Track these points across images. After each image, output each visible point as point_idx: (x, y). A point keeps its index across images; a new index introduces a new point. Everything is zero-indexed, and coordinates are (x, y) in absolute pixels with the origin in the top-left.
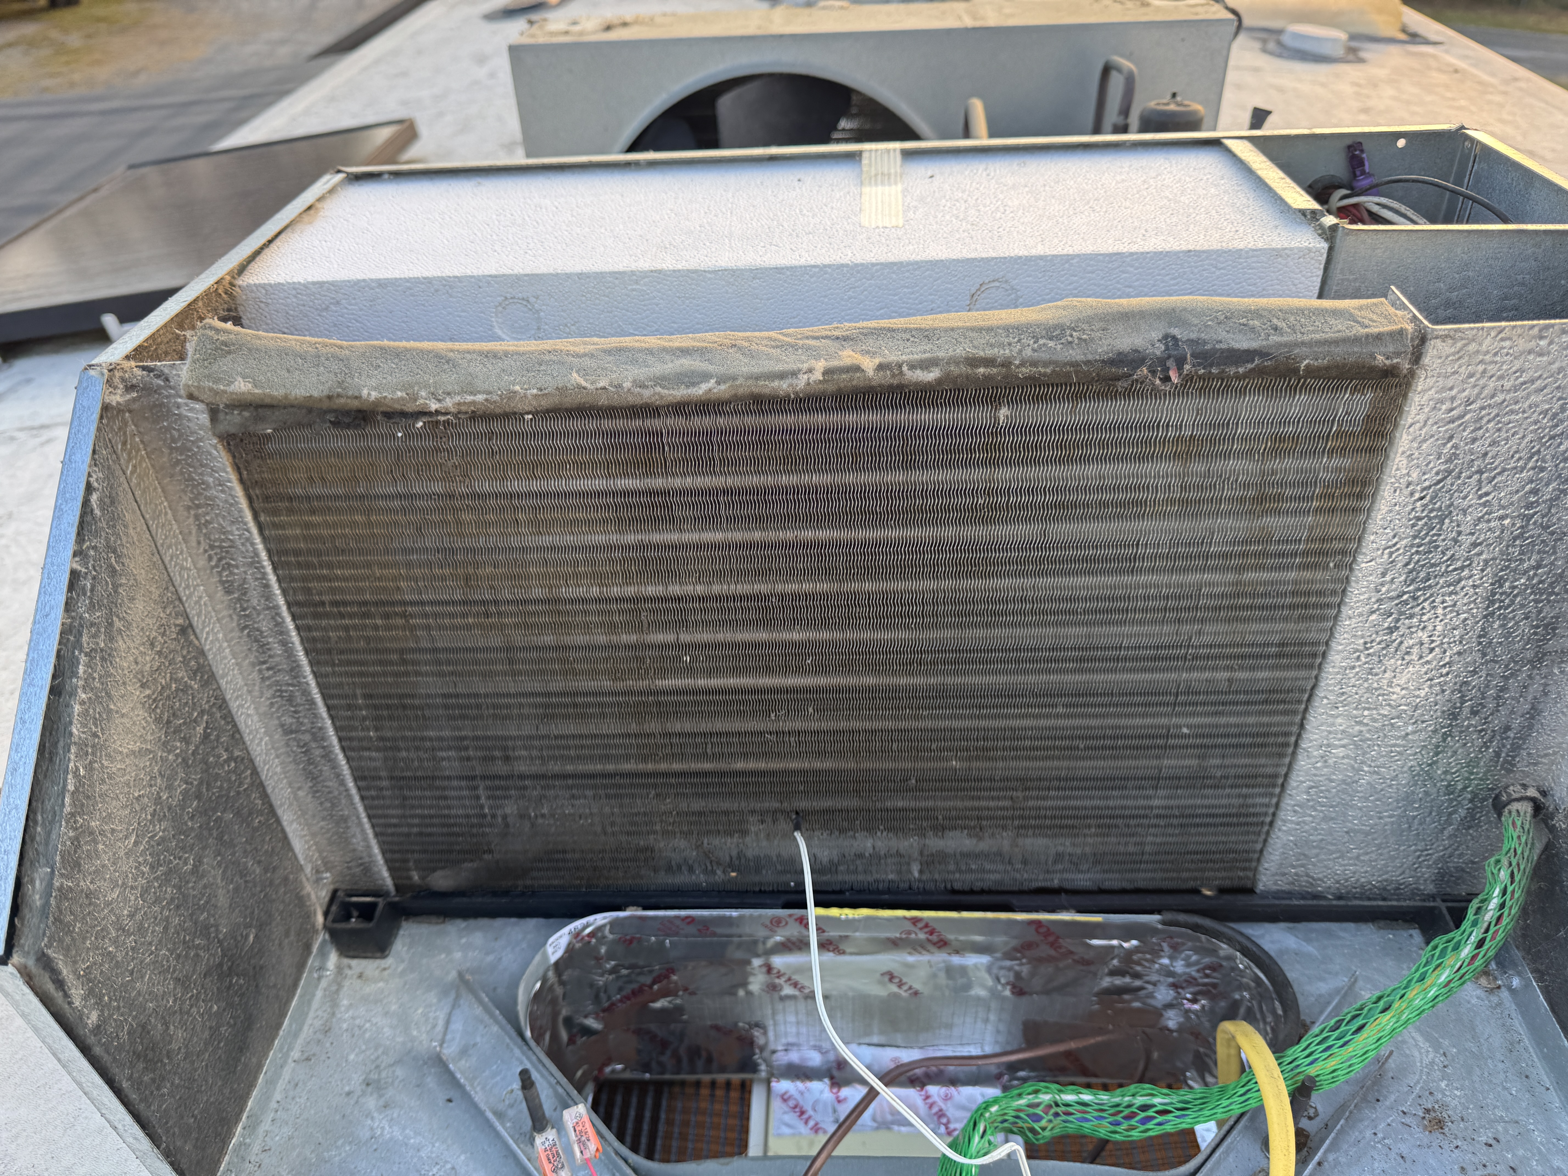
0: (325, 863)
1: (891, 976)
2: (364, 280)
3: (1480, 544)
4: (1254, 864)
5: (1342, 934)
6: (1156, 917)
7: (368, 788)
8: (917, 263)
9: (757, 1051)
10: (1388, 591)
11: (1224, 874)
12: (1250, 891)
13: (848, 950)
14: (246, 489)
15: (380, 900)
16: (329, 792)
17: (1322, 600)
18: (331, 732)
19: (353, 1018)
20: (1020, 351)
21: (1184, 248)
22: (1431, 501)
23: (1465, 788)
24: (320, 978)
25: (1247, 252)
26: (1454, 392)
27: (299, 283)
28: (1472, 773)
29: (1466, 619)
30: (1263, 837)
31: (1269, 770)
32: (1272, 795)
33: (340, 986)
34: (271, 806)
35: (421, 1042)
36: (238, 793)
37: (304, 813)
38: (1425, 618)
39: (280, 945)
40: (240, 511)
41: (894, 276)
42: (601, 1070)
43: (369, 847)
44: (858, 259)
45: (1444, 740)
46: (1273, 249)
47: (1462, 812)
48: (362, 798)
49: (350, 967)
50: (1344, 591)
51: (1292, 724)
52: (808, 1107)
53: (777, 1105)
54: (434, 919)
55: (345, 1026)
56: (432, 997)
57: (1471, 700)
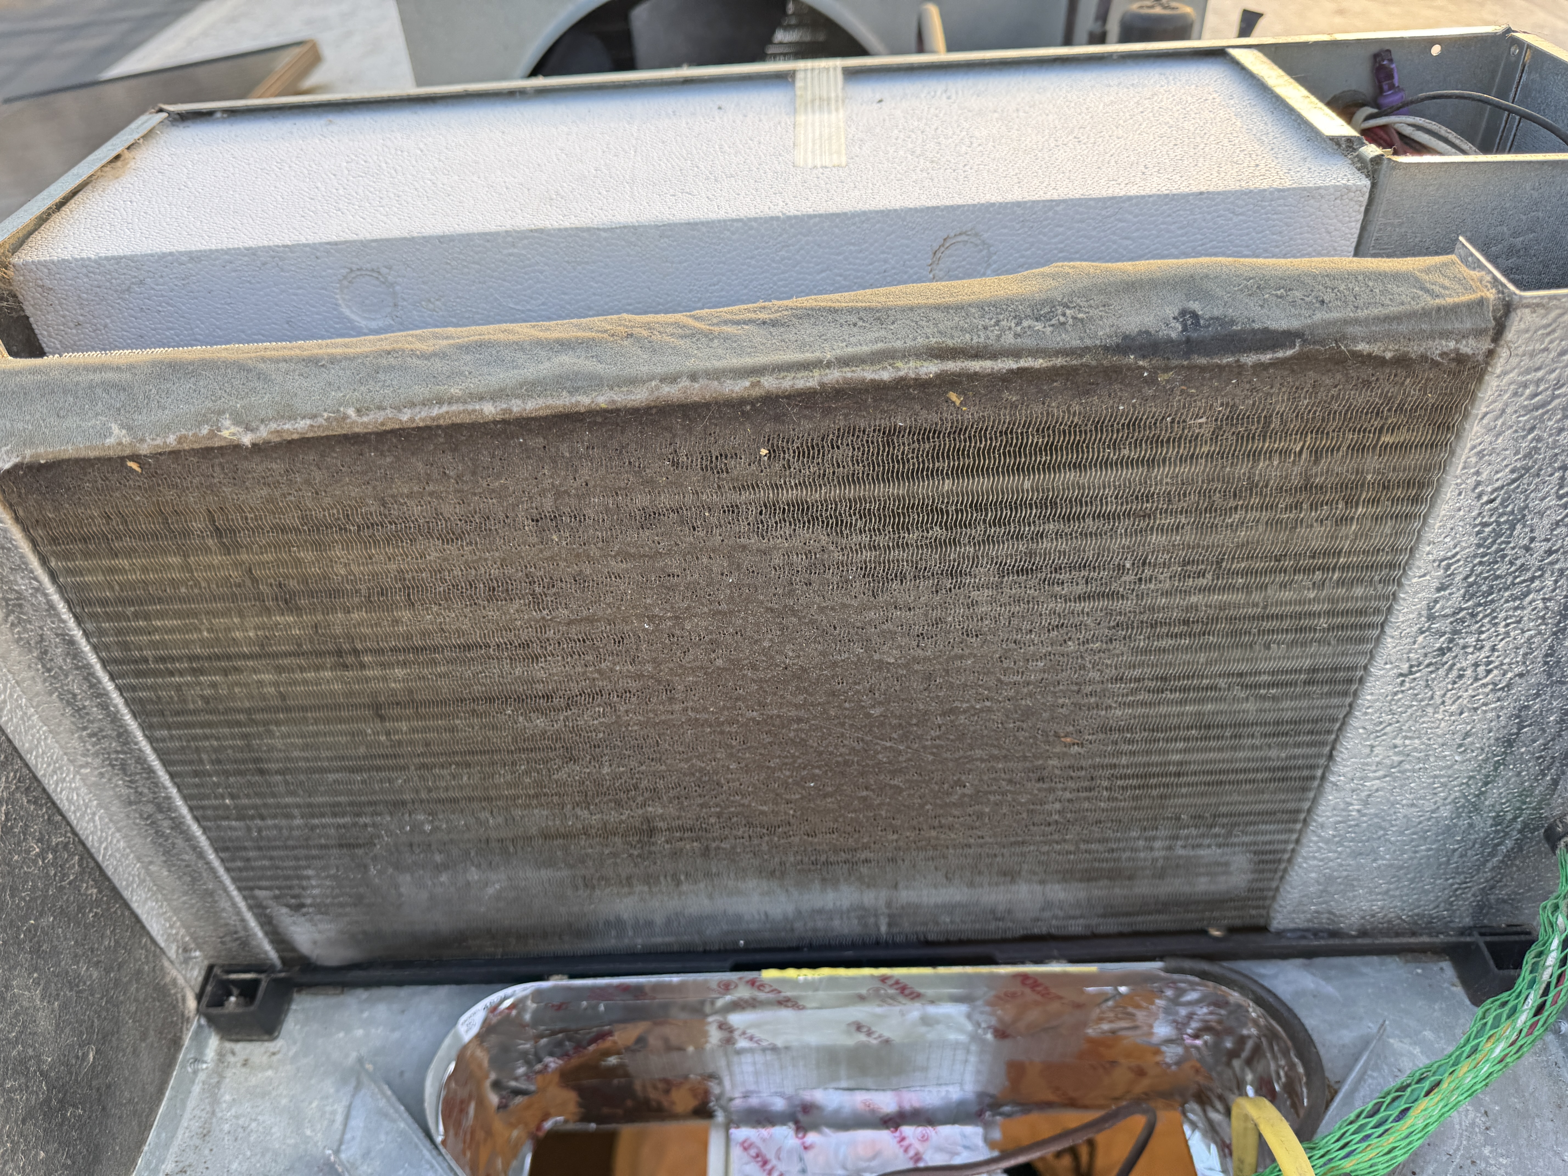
0: (195, 939)
1: (859, 1027)
2: (171, 254)
3: (1557, 551)
4: (1268, 902)
5: (1365, 970)
6: (1158, 965)
7: (233, 860)
8: (864, 213)
9: (713, 1098)
10: (1443, 608)
11: (1234, 913)
12: (1262, 929)
13: (808, 1005)
14: (25, 530)
15: (262, 976)
16: (187, 866)
17: (1363, 620)
18: (179, 802)
19: (237, 1117)
20: (999, 337)
21: (1195, 190)
22: (1501, 504)
23: (1515, 818)
24: (195, 1072)
25: (1271, 193)
26: (1540, 374)
27: (89, 259)
28: (1525, 803)
29: (1532, 637)
30: (1280, 874)
31: (1292, 806)
32: (1291, 831)
33: (222, 1077)
34: (114, 890)
35: (316, 1144)
36: (61, 888)
37: (160, 889)
38: (1483, 636)
39: (134, 1052)
40: (22, 557)
41: (837, 230)
42: (539, 1128)
43: (243, 920)
44: (792, 211)
45: (1496, 769)
46: (1305, 189)
47: (1509, 843)
48: (228, 870)
49: (233, 1053)
50: (1389, 609)
51: (1319, 756)
52: (770, 1155)
53: (736, 1152)
54: (331, 991)
55: (226, 1127)
56: (329, 1087)
57: (1530, 725)
